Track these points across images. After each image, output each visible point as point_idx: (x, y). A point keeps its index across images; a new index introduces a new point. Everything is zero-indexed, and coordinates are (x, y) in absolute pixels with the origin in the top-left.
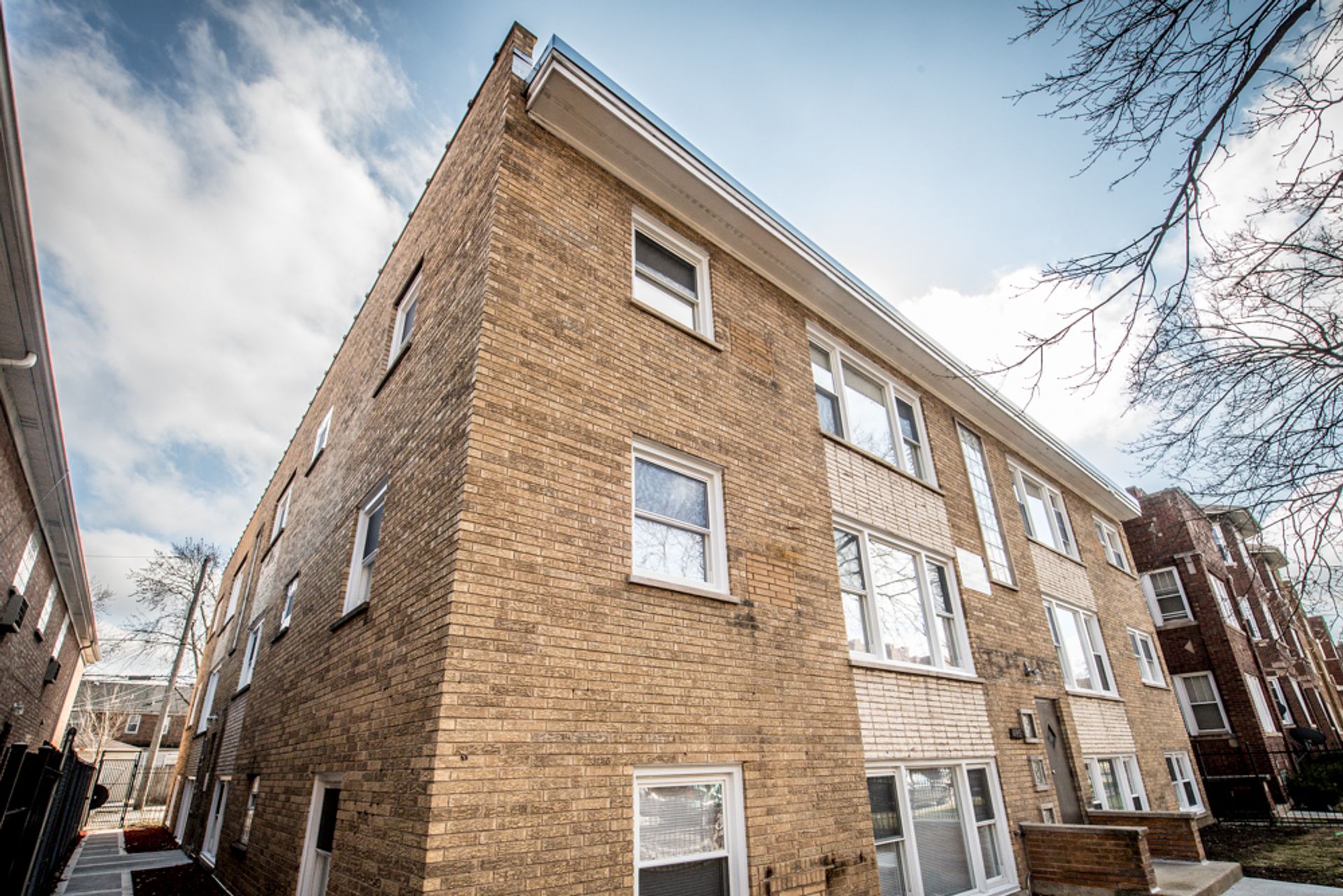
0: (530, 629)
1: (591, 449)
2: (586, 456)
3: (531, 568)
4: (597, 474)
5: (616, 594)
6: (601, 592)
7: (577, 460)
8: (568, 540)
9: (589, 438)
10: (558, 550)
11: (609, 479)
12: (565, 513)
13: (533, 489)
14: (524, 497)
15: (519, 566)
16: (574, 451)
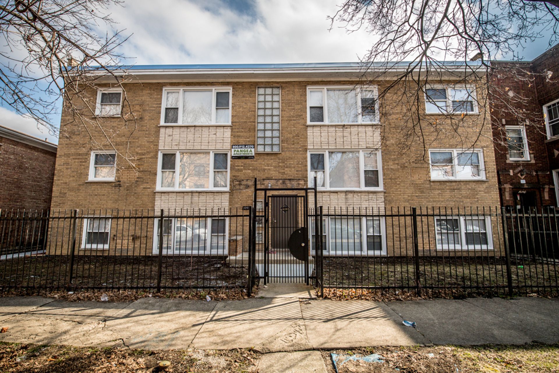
0: (66, 193)
1: (80, 157)
2: (79, 159)
3: (66, 183)
4: (81, 162)
5: (83, 185)
6: (80, 185)
7: (77, 160)
8: (74, 177)
9: (80, 155)
10: (71, 179)
11: (84, 162)
12: (73, 172)
13: (67, 169)
14: (65, 170)
15: (64, 183)
16: (76, 159)
